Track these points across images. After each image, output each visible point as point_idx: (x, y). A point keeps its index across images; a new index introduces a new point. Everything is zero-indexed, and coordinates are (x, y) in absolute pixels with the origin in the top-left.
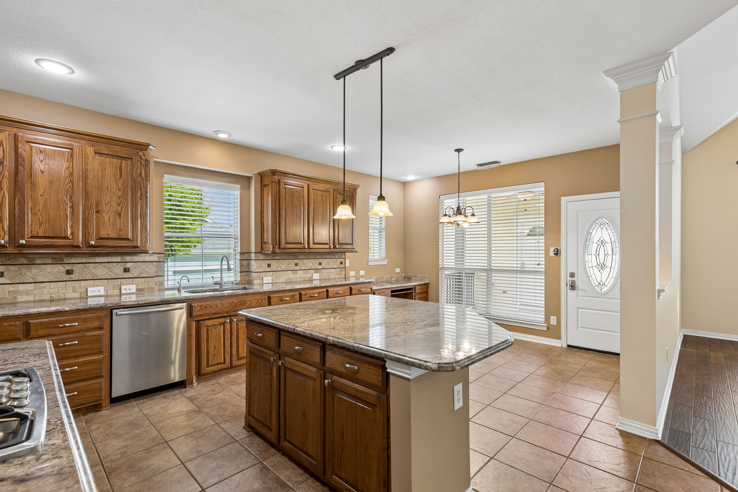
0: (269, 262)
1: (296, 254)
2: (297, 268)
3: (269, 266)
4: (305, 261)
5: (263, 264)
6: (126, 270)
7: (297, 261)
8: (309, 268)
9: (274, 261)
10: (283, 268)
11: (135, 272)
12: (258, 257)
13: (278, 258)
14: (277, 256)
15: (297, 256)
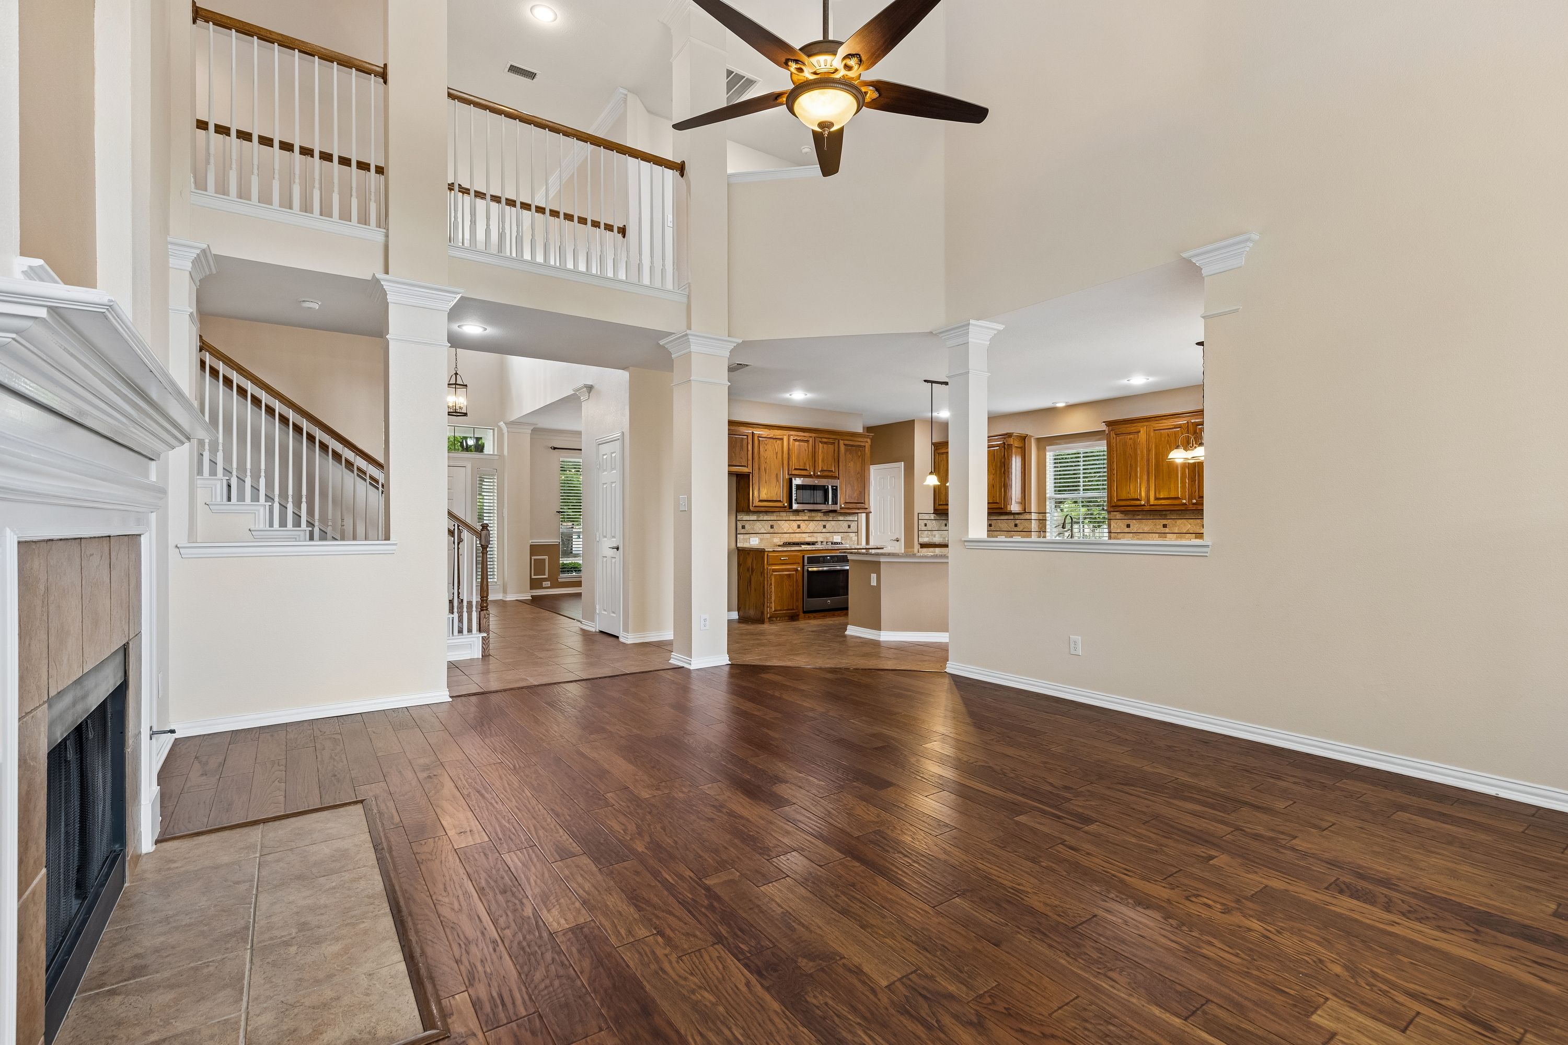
0: (1128, 522)
1: (1164, 513)
2: (1167, 530)
3: (1128, 526)
4: (1179, 522)
5: (1120, 525)
6: (1016, 525)
7: (1165, 522)
8: (1185, 532)
9: (1134, 521)
10: (1146, 529)
11: (1020, 528)
12: (1115, 516)
13: (1140, 517)
14: (1138, 515)
15: (1166, 515)
